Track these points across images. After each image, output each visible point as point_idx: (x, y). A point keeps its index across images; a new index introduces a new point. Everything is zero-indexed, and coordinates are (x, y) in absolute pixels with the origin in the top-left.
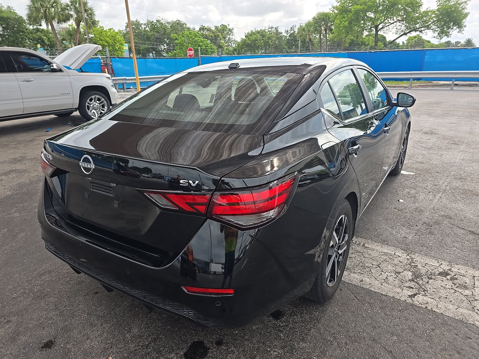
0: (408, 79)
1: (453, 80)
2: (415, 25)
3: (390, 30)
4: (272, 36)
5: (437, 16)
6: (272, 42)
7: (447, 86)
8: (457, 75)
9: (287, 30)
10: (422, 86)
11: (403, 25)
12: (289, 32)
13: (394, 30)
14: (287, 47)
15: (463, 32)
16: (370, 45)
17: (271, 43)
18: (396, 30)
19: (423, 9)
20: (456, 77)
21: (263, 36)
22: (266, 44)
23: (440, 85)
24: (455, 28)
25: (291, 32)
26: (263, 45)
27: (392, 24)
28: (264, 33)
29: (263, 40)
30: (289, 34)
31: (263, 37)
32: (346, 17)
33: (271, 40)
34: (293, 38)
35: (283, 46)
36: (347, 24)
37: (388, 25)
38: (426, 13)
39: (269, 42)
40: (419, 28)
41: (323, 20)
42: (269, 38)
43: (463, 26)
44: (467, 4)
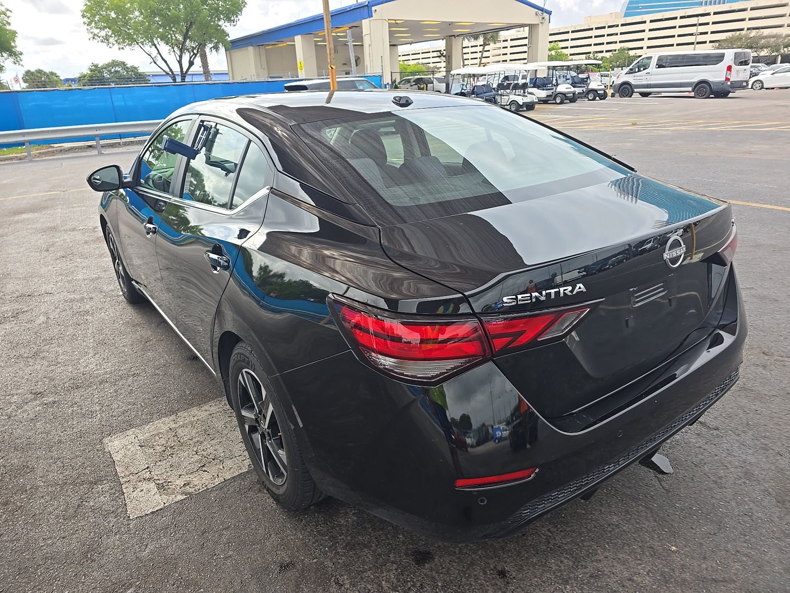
0: (22, 144)
1: (97, 138)
7: (81, 151)
8: (99, 130)
10: (43, 153)
20: (100, 134)
23: (69, 150)
24: (5, 55)
43: (17, 53)
44: (8, 17)
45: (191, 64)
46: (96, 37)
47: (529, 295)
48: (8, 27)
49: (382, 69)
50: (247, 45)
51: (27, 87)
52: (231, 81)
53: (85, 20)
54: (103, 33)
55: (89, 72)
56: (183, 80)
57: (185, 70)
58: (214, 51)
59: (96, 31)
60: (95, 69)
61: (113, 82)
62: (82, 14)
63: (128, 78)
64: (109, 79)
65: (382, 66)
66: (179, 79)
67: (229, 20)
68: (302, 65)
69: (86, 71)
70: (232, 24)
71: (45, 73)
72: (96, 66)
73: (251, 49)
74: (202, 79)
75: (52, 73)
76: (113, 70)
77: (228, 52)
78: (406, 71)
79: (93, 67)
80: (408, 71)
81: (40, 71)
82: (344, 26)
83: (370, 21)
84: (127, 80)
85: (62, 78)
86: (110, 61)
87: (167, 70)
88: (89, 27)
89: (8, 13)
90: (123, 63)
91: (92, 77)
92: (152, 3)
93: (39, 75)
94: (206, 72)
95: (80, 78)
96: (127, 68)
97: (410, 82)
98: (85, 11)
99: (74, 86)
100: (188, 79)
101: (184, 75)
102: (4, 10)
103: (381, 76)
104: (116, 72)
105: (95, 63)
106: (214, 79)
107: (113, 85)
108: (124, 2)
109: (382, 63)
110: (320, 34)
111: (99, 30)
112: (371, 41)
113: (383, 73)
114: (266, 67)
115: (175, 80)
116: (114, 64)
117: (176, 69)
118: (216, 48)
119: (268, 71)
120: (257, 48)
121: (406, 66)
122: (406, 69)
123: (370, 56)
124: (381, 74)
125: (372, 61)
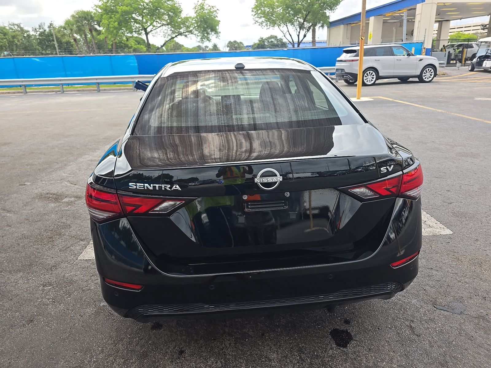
2: (179, 30)
3: (159, 33)
4: (16, 34)
5: (197, 22)
6: (18, 41)
9: (34, 28)
11: (169, 29)
12: (37, 30)
13: (162, 34)
14: (40, 48)
15: (219, 37)
16: (133, 47)
17: (18, 43)
18: (163, 33)
19: (183, 15)
21: (5, 34)
22: (11, 43)
24: (213, 33)
25: (41, 30)
26: (8, 45)
27: (159, 27)
28: (5, 30)
29: (6, 38)
30: (38, 33)
31: (4, 36)
32: (114, 18)
33: (17, 39)
34: (45, 38)
35: (35, 47)
36: (117, 25)
37: (156, 29)
38: (187, 19)
39: (14, 41)
40: (184, 33)
41: (85, 19)
42: (14, 37)
43: (218, 32)
44: (217, 13)
45: (305, 36)
46: (256, 23)
47: (143, 185)
48: (217, 19)
49: (425, 38)
50: (340, 24)
51: (229, 50)
52: (327, 46)
53: (254, 13)
54: (260, 21)
55: (258, 42)
56: (298, 46)
57: (300, 40)
58: (321, 28)
59: (257, 19)
60: (262, 40)
61: (268, 47)
62: (252, 10)
63: (277, 45)
64: (267, 45)
65: (425, 36)
66: (296, 46)
67: (331, 9)
68: (371, 36)
69: (257, 42)
70: (333, 11)
71: (237, 43)
72: (262, 39)
73: (342, 26)
74: (310, 46)
75: (241, 43)
76: (270, 41)
77: (329, 29)
78: (460, 39)
79: (261, 39)
80: (461, 39)
81: (235, 42)
82: (404, 9)
83: (422, 5)
84: (277, 46)
85: (245, 45)
86: (270, 36)
87: (291, 41)
88: (254, 17)
89: (218, 11)
90: (276, 37)
91: (259, 44)
92: (288, 1)
93: (234, 43)
94: (314, 41)
95: (253, 45)
96: (278, 39)
97: (453, 47)
98: (254, 8)
99: (251, 50)
100: (301, 45)
101: (299, 43)
102: (216, 10)
103: (422, 43)
104: (272, 42)
105: (262, 37)
106: (318, 46)
107: (268, 49)
108: (274, 2)
109: (425, 33)
110: (386, 15)
111: (258, 19)
112: (421, 18)
113: (424, 40)
114: (350, 38)
115: (294, 46)
116: (272, 37)
117: (296, 40)
118: (322, 26)
119: (350, 40)
120: (346, 25)
121: (460, 35)
122: (460, 37)
123: (418, 29)
124: (422, 41)
125: (419, 32)
